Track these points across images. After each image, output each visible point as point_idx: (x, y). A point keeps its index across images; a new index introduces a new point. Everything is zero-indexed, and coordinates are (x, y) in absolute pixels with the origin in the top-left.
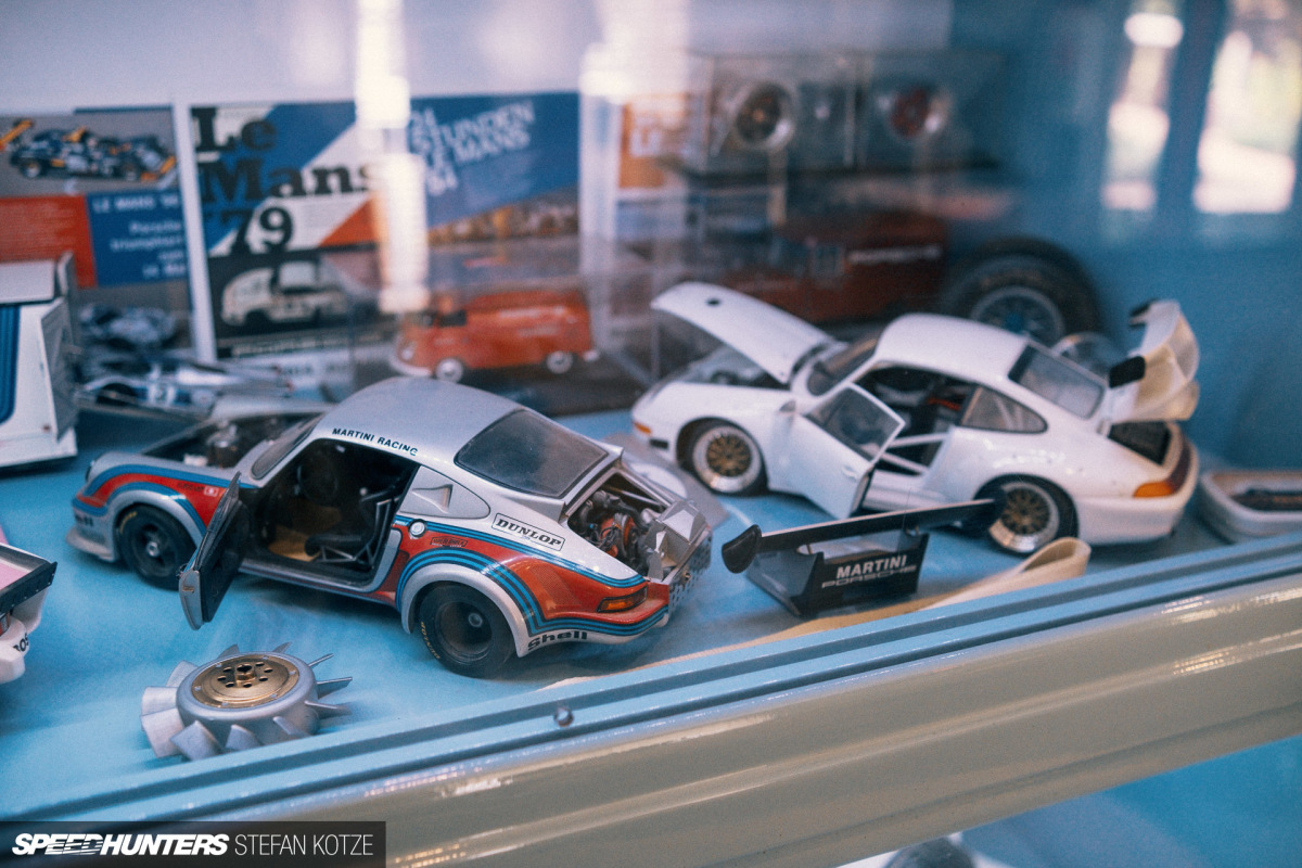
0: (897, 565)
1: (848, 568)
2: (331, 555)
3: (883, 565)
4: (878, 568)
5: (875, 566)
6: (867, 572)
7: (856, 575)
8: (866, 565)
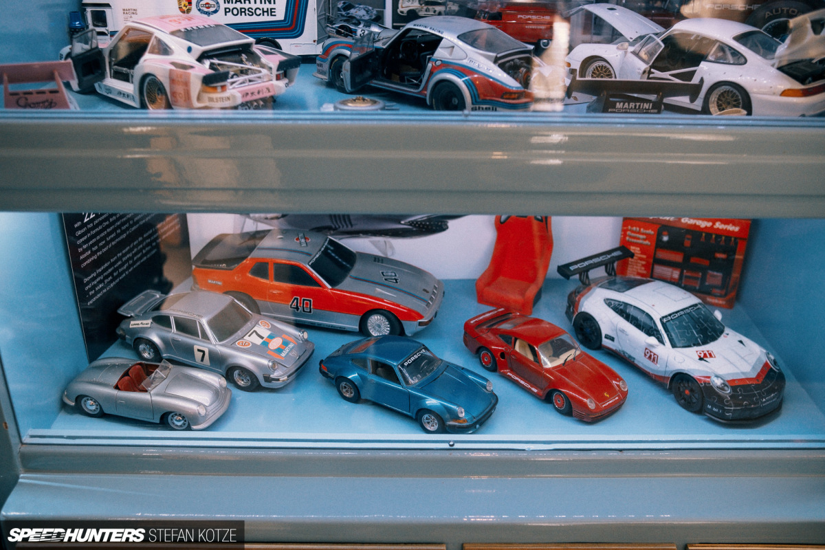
0: (647, 108)
1: (622, 104)
2: (409, 81)
3: (640, 106)
4: (637, 107)
5: (635, 106)
6: (632, 108)
7: (625, 108)
8: (631, 104)
